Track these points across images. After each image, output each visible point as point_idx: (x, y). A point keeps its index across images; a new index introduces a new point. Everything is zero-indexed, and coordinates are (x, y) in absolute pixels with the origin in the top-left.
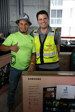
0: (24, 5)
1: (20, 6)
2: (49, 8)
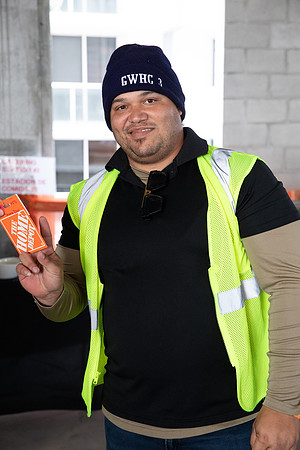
2: (42, 22)
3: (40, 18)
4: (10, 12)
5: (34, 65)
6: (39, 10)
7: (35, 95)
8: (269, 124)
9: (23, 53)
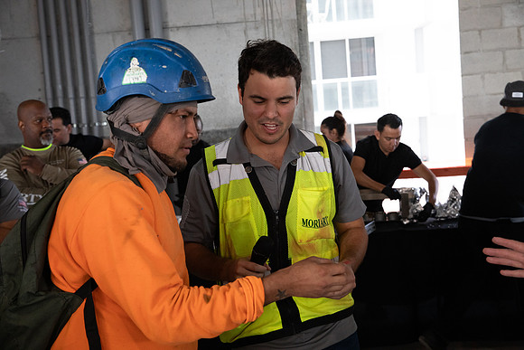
0: (170, 24)
1: (147, 30)
2: (301, 28)
3: (299, 25)
4: (275, 23)
6: (298, 20)
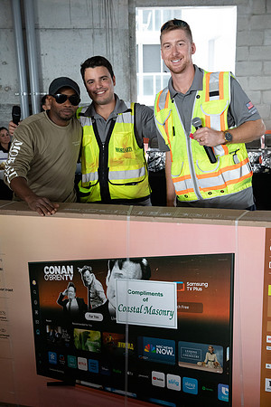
0: (41, 26)
1: (24, 29)
2: (131, 36)
3: (130, 34)
4: (114, 31)
5: (127, 61)
6: (130, 30)
7: (127, 77)
8: (262, 91)
9: (120, 54)
